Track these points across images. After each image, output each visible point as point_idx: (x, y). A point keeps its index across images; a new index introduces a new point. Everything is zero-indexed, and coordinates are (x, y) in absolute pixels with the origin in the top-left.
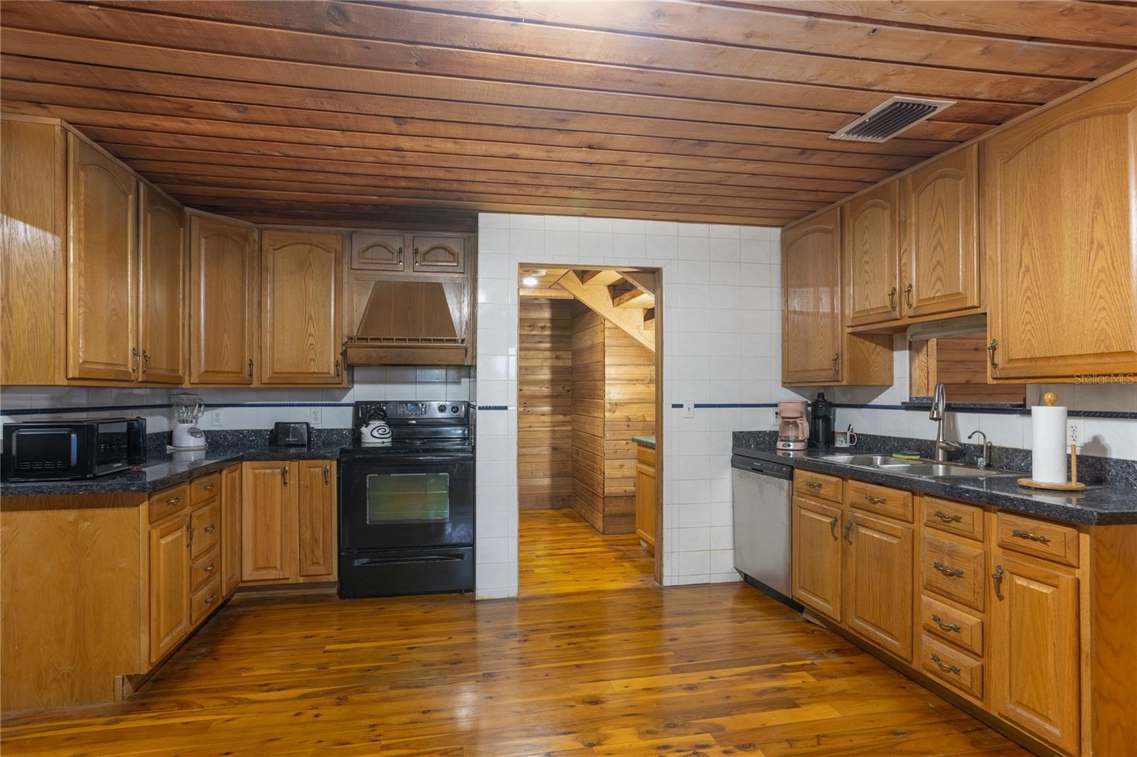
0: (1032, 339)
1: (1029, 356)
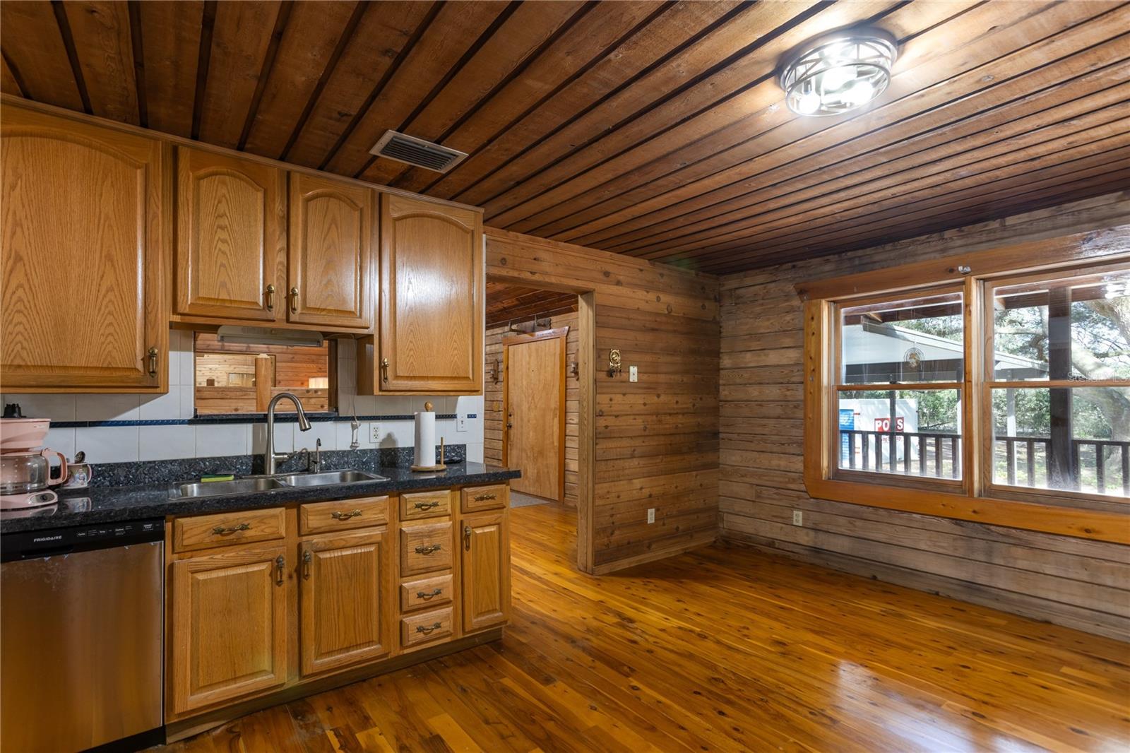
1: (412, 375)
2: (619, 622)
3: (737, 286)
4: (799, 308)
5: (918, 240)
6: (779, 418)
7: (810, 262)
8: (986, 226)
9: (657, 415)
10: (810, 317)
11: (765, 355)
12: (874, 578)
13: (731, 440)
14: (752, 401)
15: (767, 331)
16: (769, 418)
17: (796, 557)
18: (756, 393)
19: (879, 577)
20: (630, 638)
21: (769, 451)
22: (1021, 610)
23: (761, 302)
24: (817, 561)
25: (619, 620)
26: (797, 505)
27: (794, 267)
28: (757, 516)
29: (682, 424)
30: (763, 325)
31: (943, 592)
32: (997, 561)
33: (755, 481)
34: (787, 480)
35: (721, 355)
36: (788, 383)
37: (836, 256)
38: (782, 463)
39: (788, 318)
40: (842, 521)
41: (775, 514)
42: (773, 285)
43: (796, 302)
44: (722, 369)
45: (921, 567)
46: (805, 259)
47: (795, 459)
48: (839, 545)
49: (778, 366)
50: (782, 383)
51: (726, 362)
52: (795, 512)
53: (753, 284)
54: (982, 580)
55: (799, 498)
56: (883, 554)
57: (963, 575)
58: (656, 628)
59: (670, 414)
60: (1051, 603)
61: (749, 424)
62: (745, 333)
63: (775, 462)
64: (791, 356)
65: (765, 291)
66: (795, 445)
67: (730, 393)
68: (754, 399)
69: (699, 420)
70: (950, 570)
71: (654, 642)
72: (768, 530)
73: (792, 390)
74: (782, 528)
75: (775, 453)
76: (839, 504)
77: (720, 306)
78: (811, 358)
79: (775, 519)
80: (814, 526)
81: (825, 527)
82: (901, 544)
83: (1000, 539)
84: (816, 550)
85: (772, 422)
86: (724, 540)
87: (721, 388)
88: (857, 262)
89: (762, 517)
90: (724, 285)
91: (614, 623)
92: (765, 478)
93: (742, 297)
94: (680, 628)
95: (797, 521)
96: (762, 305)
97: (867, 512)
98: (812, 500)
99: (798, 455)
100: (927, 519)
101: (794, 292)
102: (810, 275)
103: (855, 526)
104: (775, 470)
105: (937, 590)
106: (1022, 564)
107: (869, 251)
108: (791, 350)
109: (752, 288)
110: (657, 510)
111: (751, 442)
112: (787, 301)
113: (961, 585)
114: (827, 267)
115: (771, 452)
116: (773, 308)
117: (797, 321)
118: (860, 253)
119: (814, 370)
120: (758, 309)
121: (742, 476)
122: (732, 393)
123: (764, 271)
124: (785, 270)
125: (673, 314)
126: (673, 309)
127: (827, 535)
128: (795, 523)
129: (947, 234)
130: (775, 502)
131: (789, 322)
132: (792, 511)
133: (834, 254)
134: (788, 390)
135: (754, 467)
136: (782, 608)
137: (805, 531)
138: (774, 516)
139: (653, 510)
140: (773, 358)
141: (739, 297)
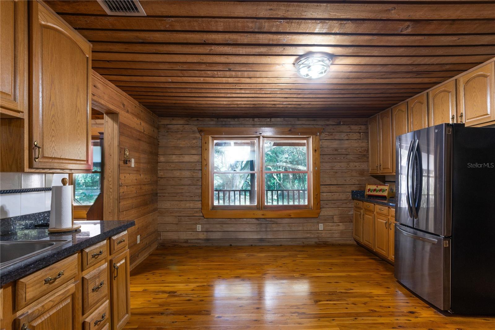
0: (55, 147)
1: (53, 156)
2: (169, 295)
3: (168, 123)
4: (199, 138)
5: (246, 120)
6: (190, 185)
7: (205, 119)
8: (266, 120)
9: (140, 185)
10: (205, 142)
11: (182, 157)
12: (231, 245)
13: (164, 196)
14: (176, 178)
15: (183, 146)
16: (184, 185)
17: (199, 245)
18: (178, 174)
19: (233, 245)
20: (186, 299)
21: (185, 200)
22: (274, 243)
23: (181, 133)
24: (208, 244)
25: (168, 294)
26: (198, 222)
27: (198, 120)
28: (179, 230)
29: (147, 189)
30: (182, 143)
31: (253, 244)
32: (268, 230)
33: (177, 214)
34: (194, 212)
35: (158, 156)
36: (194, 170)
37: (216, 119)
38: (192, 205)
39: (194, 141)
40: (218, 226)
41: (188, 228)
42: (187, 126)
43: (198, 135)
44: (159, 162)
45: (246, 237)
46: (204, 118)
47: (197, 203)
48: (216, 236)
49: (189, 162)
50: (191, 170)
51: (162, 159)
52: (198, 226)
53: (177, 124)
54: (264, 237)
55: (199, 219)
56: (233, 236)
57: (259, 237)
58: (190, 290)
59: (144, 185)
60: (281, 239)
61: (174, 188)
62: (172, 146)
63: (188, 205)
64: (196, 158)
65: (183, 128)
66: (197, 197)
67: (164, 174)
68: (177, 177)
69: (152, 187)
70: (256, 237)
71: (197, 296)
72: (184, 236)
73: (196, 173)
74: (191, 233)
75: (188, 201)
76: (216, 219)
77: (158, 132)
78: (205, 160)
79: (188, 230)
80: (207, 230)
81: (211, 230)
82: (240, 230)
83: (270, 222)
84: (207, 240)
85: (187, 187)
86: (161, 245)
87: (159, 171)
88: (224, 123)
89: (181, 230)
90: (160, 122)
91: (168, 297)
92: (183, 213)
93: (171, 129)
94: (198, 286)
95: (199, 229)
96: (182, 134)
97: (228, 221)
98: (205, 219)
99: (199, 201)
100: (248, 220)
101: (197, 131)
102: (204, 125)
103: (223, 227)
104: (188, 208)
105: (251, 244)
106: (275, 229)
107: (229, 120)
108: (196, 156)
109: (176, 126)
110: (140, 236)
111: (176, 197)
112: (194, 134)
113: (258, 241)
114: (212, 123)
115: (185, 201)
116: (187, 136)
117: (198, 143)
118: (225, 120)
119: (206, 165)
120: (179, 136)
121: (171, 213)
122: (165, 174)
123: (183, 119)
124: (193, 120)
125: (145, 133)
126: (145, 130)
127: (211, 233)
128: (198, 230)
129: (256, 119)
130: (188, 223)
131: (194, 143)
132: (196, 225)
133: (215, 118)
134: (194, 173)
135: (177, 208)
136: (219, 265)
137: (203, 233)
138: (187, 229)
139: (139, 236)
140: (187, 158)
141: (169, 129)
